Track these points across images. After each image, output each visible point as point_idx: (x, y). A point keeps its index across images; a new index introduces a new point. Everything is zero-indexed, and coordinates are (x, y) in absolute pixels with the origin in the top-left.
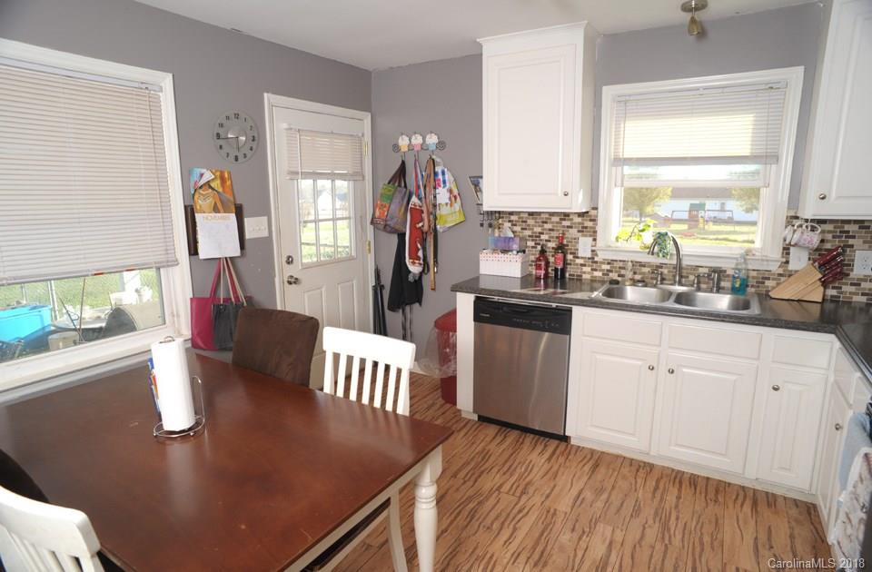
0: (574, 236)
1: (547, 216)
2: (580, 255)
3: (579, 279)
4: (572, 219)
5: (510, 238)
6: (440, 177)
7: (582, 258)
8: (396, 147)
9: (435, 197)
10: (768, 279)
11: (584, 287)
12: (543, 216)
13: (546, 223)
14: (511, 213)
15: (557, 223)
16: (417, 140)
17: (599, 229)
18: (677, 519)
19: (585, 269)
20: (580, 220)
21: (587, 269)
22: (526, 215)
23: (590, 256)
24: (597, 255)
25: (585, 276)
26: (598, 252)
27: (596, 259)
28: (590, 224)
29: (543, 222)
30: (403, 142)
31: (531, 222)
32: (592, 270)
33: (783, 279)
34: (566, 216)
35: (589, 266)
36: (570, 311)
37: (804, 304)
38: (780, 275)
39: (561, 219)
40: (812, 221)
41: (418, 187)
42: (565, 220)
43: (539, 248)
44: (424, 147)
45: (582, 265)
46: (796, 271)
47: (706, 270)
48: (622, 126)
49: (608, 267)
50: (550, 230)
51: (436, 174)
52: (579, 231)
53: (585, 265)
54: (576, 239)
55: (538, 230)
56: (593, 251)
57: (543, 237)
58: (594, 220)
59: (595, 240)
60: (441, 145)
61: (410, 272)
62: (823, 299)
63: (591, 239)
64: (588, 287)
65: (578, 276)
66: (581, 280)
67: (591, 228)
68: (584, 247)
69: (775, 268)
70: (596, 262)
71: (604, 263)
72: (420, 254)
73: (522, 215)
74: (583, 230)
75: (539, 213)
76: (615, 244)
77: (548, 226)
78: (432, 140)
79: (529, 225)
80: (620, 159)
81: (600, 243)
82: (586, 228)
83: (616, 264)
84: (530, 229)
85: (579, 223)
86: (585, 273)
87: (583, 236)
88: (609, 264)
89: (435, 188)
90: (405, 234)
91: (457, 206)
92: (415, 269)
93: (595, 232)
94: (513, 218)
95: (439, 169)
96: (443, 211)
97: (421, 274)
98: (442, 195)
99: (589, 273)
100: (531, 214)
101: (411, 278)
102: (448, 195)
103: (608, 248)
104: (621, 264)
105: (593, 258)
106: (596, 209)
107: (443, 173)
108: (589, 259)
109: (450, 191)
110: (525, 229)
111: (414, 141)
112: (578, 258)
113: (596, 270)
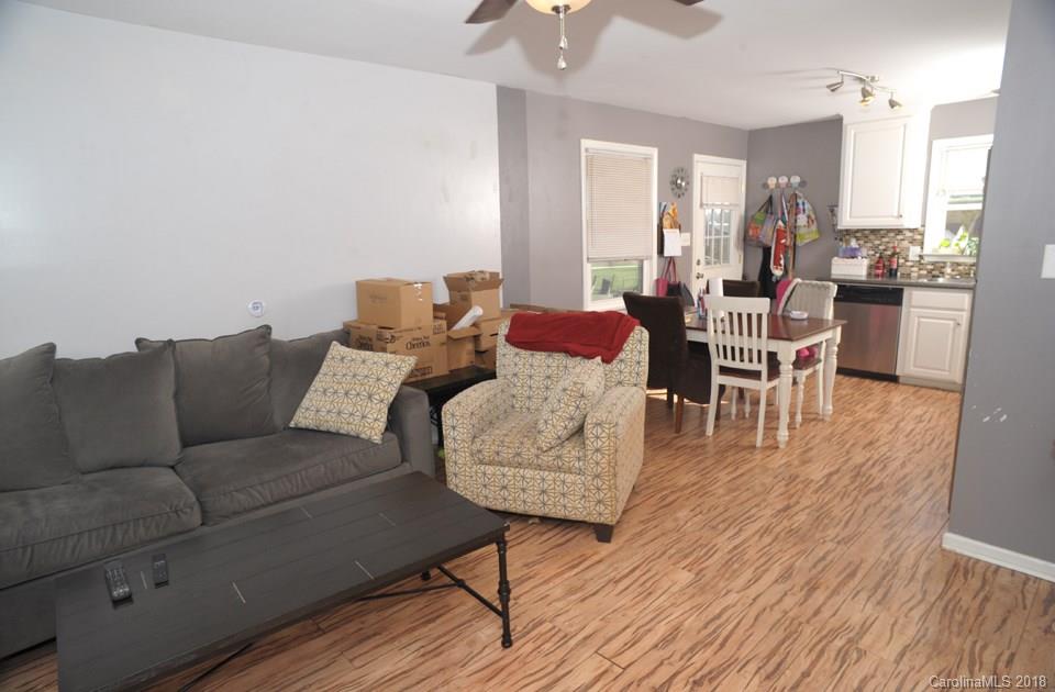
0: (905, 246)
1: (886, 232)
2: (910, 259)
3: (909, 276)
4: (904, 234)
5: (856, 249)
6: (801, 207)
7: (911, 261)
8: (765, 186)
9: (796, 221)
12: (882, 232)
13: (885, 237)
14: (858, 231)
15: (892, 237)
16: (783, 180)
17: (926, 240)
19: (913, 269)
20: (911, 234)
21: (915, 269)
22: (870, 232)
23: (918, 260)
24: (923, 259)
25: (913, 274)
26: (924, 257)
27: (922, 262)
28: (919, 237)
29: (882, 237)
30: (772, 182)
31: (872, 237)
32: (919, 269)
34: (900, 231)
35: (917, 267)
36: (902, 290)
39: (895, 234)
41: (783, 214)
42: (899, 234)
43: (878, 255)
44: (789, 185)
45: (912, 266)
49: (932, 267)
50: (887, 242)
51: (797, 204)
52: (910, 242)
53: (914, 266)
54: (908, 249)
55: (877, 242)
56: (920, 256)
57: (881, 247)
58: (922, 234)
59: (922, 248)
60: (803, 184)
61: (772, 275)
63: (919, 247)
65: (908, 272)
67: (919, 240)
68: (914, 252)
70: (923, 264)
71: (929, 264)
72: (782, 262)
73: (866, 232)
74: (913, 242)
75: (880, 230)
76: (937, 251)
77: (884, 240)
78: (796, 180)
79: (870, 239)
81: (926, 251)
82: (916, 240)
83: (938, 265)
84: (871, 242)
85: (910, 237)
86: (913, 272)
87: (913, 245)
88: (932, 265)
89: (796, 214)
90: (770, 248)
91: (814, 227)
92: (778, 273)
93: (923, 243)
94: (858, 235)
95: (800, 201)
96: (802, 231)
97: (783, 276)
98: (802, 220)
99: (916, 272)
100: (873, 231)
101: (774, 279)
102: (806, 219)
105: (920, 261)
106: (923, 226)
107: (803, 204)
108: (917, 262)
109: (809, 217)
110: (868, 242)
111: (780, 181)
112: (908, 261)
113: (922, 269)
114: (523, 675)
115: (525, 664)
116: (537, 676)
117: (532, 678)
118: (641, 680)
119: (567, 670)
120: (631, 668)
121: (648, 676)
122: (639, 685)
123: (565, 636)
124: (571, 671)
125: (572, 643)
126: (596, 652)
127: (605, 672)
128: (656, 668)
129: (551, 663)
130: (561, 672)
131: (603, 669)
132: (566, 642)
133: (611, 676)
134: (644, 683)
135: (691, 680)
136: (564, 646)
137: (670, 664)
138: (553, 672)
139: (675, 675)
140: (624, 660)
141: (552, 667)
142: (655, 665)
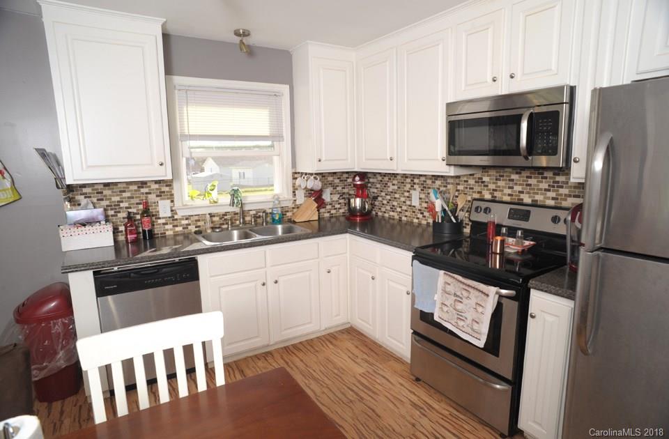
0: (153, 201)
1: (125, 185)
2: (161, 216)
3: (164, 236)
4: (150, 186)
7: (163, 218)
10: (288, 211)
11: (168, 242)
12: (119, 186)
13: (124, 191)
14: (84, 186)
15: (135, 191)
17: (175, 192)
18: (314, 371)
19: (167, 227)
20: (157, 186)
21: (169, 227)
22: (102, 186)
23: (170, 215)
24: (176, 214)
25: (167, 233)
26: (177, 211)
27: (176, 217)
28: (167, 189)
29: (121, 192)
31: (107, 192)
32: (174, 226)
33: (295, 210)
34: (143, 184)
35: (170, 224)
37: (311, 222)
38: (293, 208)
39: (139, 187)
40: (315, 174)
42: (143, 187)
45: (164, 224)
46: (301, 205)
47: (254, 212)
48: (185, 109)
49: (186, 222)
50: (129, 198)
52: (157, 196)
53: (166, 224)
54: (156, 203)
55: (116, 199)
56: (172, 211)
58: (170, 186)
59: (172, 201)
62: (319, 218)
63: (169, 201)
64: (171, 242)
65: (161, 234)
66: (165, 236)
67: (167, 192)
68: (163, 209)
69: (290, 205)
70: (176, 219)
71: (183, 219)
73: (96, 187)
74: (161, 195)
75: (116, 184)
76: (191, 203)
77: (125, 195)
79: (105, 196)
80: (186, 136)
81: (177, 204)
82: (164, 192)
83: (192, 218)
84: (106, 200)
85: (157, 189)
86: (167, 230)
87: (161, 199)
88: (187, 219)
93: (172, 195)
94: (85, 190)
99: (171, 230)
100: (107, 185)
103: (185, 207)
104: (197, 218)
105: (173, 217)
108: (169, 217)
110: (102, 200)
112: (160, 218)
113: (177, 226)
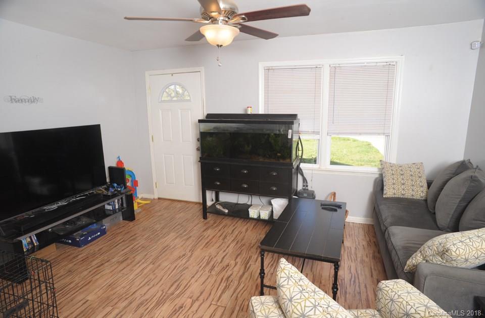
114: (248, 289)
115: (250, 294)
116: (242, 291)
117: (244, 289)
118: (203, 302)
119: (233, 297)
120: (209, 305)
121: (201, 304)
122: (204, 300)
123: (242, 310)
124: (232, 296)
125: (237, 308)
126: (225, 307)
127: (218, 301)
128: (198, 308)
129: (241, 297)
130: (235, 295)
131: (220, 301)
132: (240, 308)
133: (216, 299)
134: (202, 301)
135: (184, 308)
136: (240, 305)
137: (193, 312)
138: (238, 293)
139: (190, 308)
140: (213, 308)
141: (239, 296)
142: (199, 309)
